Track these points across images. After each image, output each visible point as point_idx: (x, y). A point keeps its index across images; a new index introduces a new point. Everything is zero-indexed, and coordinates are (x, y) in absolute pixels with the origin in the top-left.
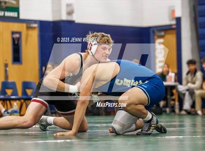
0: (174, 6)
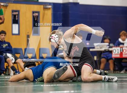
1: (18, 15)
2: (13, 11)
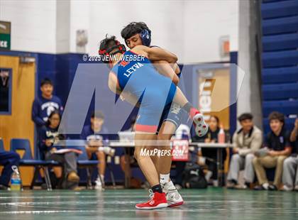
0: (228, 36)
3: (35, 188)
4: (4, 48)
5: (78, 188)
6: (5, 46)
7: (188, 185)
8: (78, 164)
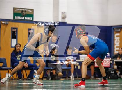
1: (17, 31)
2: (12, 28)
3: (44, 79)
4: (31, 20)
5: (62, 79)
6: (31, 19)
7: (109, 77)
8: (62, 69)
